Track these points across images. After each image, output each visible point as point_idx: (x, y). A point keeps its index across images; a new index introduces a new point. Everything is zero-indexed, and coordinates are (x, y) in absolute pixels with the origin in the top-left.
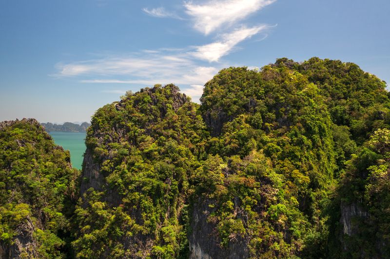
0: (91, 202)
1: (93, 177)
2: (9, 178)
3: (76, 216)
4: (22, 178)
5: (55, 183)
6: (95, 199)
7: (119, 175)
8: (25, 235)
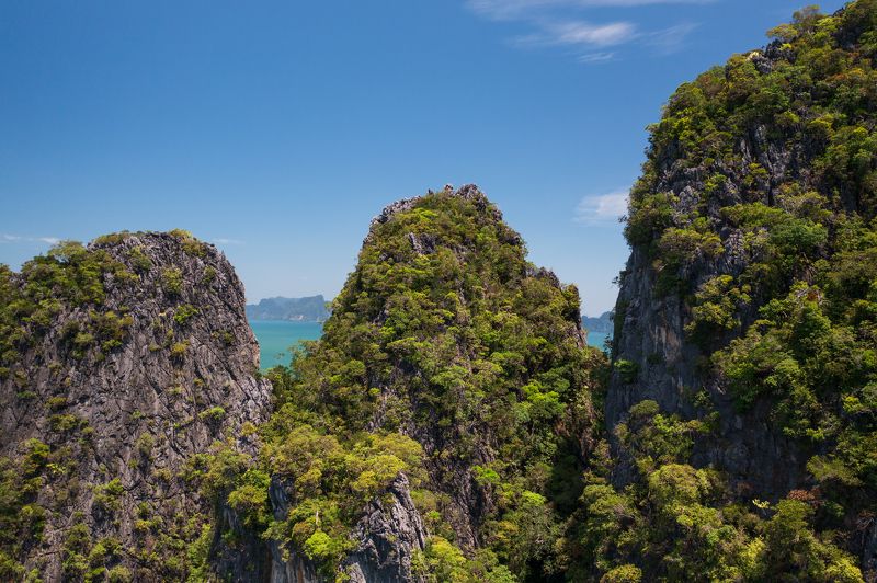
0: (644, 463)
1: (656, 360)
2: (375, 346)
3: (586, 515)
4: (413, 350)
5: (526, 388)
6: (663, 452)
7: (781, 341)
8: (383, 556)
